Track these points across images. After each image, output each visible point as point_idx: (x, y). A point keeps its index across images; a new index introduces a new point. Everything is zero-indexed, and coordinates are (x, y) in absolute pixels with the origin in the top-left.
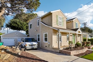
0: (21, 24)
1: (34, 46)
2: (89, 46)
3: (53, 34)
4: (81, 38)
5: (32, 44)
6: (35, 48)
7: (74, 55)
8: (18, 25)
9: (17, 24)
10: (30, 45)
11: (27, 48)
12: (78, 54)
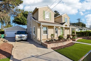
0: (23, 20)
1: (23, 38)
2: (74, 38)
3: (38, 27)
4: (70, 31)
5: (21, 36)
6: (24, 40)
7: (52, 48)
8: (21, 21)
9: (19, 20)
10: (19, 37)
11: (16, 40)
12: (57, 46)
